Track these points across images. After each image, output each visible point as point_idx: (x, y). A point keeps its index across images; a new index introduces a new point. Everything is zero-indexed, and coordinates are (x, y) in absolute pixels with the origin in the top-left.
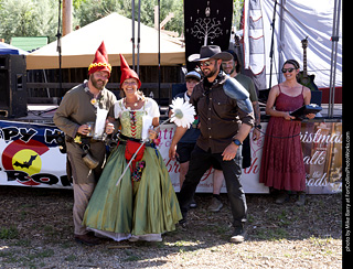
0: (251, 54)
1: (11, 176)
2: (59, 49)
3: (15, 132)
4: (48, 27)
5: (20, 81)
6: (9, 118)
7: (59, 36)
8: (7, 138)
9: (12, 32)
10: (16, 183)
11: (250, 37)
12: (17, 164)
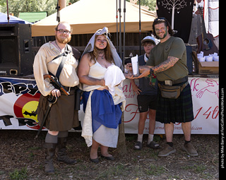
0: (210, 21)
1: (22, 122)
2: (58, 19)
3: (24, 87)
4: (46, 6)
5: (27, 45)
6: (19, 76)
7: (58, 8)
8: (17, 92)
9: (20, 10)
10: (26, 127)
11: (209, 8)
12: (26, 113)
